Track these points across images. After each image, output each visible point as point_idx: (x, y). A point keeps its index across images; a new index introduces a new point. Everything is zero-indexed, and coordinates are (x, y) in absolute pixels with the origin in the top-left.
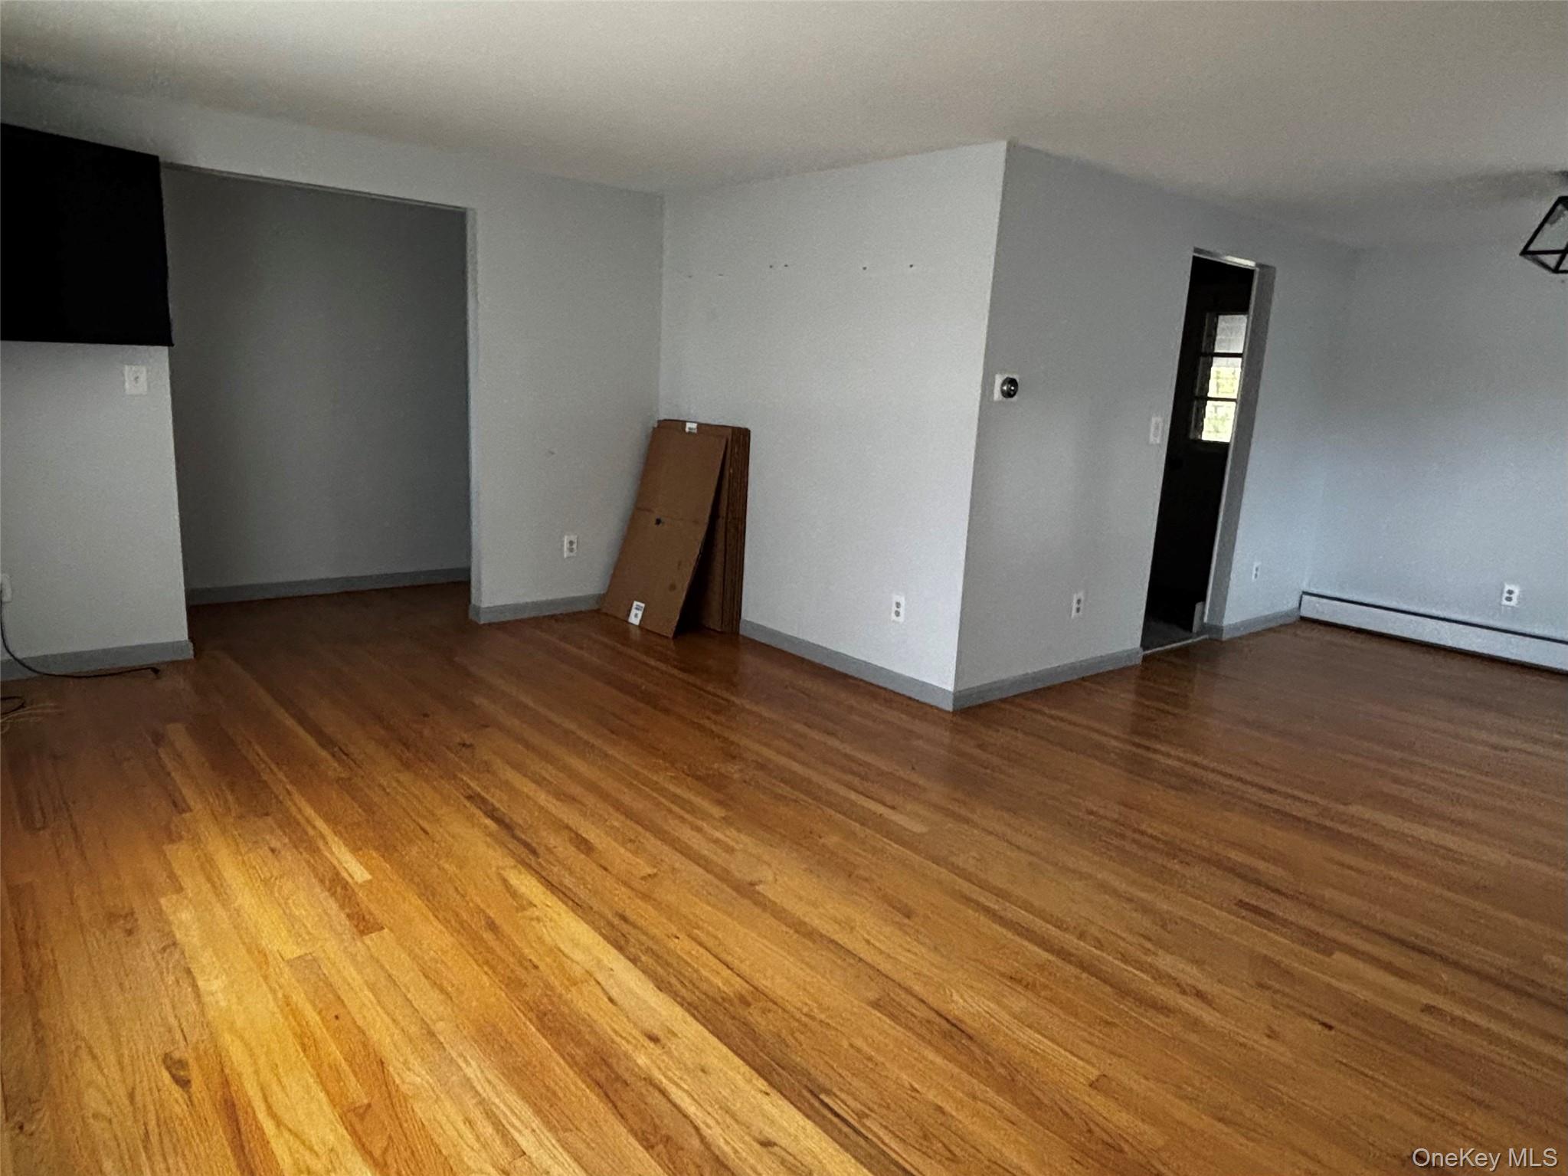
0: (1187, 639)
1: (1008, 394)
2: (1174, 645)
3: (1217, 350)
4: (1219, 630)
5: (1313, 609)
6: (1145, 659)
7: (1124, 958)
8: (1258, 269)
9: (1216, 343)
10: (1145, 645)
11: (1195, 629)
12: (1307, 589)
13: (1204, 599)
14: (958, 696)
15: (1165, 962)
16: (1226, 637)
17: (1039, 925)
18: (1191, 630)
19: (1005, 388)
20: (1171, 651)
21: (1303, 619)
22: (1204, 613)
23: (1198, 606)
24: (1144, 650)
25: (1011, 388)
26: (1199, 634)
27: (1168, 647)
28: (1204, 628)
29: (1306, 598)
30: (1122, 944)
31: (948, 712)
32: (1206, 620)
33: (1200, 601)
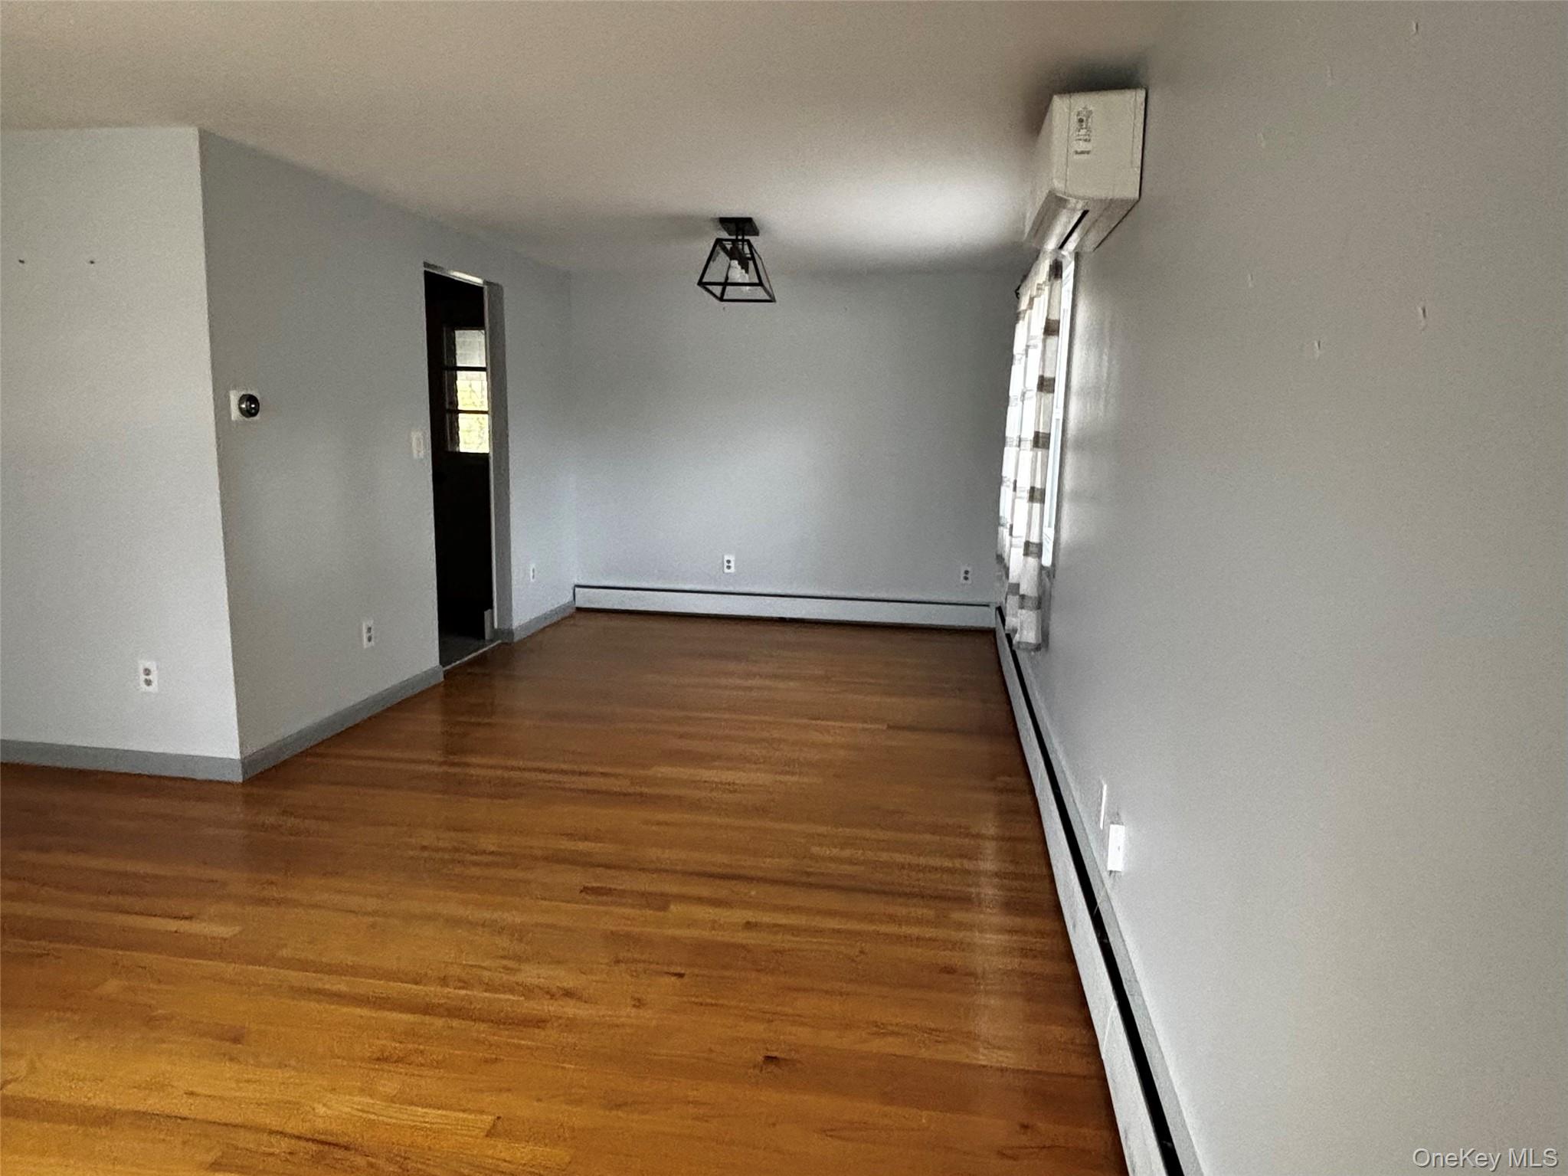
0: (483, 647)
1: (249, 413)
2: (470, 657)
3: (459, 364)
4: (510, 633)
5: (586, 600)
6: (447, 674)
7: (489, 987)
8: (486, 287)
9: (457, 357)
10: (444, 661)
11: (488, 636)
12: (577, 582)
13: (491, 607)
14: (247, 763)
15: (532, 974)
16: (517, 638)
17: (395, 988)
18: (484, 637)
19: (243, 406)
20: (470, 663)
21: (579, 609)
22: (494, 619)
23: (487, 613)
24: (444, 666)
25: (251, 406)
26: (492, 641)
27: (466, 659)
28: (497, 634)
29: (577, 589)
30: (486, 973)
31: (238, 784)
32: (496, 626)
33: (486, 610)
